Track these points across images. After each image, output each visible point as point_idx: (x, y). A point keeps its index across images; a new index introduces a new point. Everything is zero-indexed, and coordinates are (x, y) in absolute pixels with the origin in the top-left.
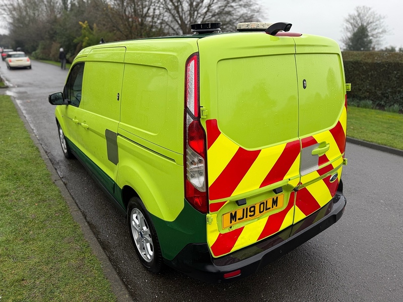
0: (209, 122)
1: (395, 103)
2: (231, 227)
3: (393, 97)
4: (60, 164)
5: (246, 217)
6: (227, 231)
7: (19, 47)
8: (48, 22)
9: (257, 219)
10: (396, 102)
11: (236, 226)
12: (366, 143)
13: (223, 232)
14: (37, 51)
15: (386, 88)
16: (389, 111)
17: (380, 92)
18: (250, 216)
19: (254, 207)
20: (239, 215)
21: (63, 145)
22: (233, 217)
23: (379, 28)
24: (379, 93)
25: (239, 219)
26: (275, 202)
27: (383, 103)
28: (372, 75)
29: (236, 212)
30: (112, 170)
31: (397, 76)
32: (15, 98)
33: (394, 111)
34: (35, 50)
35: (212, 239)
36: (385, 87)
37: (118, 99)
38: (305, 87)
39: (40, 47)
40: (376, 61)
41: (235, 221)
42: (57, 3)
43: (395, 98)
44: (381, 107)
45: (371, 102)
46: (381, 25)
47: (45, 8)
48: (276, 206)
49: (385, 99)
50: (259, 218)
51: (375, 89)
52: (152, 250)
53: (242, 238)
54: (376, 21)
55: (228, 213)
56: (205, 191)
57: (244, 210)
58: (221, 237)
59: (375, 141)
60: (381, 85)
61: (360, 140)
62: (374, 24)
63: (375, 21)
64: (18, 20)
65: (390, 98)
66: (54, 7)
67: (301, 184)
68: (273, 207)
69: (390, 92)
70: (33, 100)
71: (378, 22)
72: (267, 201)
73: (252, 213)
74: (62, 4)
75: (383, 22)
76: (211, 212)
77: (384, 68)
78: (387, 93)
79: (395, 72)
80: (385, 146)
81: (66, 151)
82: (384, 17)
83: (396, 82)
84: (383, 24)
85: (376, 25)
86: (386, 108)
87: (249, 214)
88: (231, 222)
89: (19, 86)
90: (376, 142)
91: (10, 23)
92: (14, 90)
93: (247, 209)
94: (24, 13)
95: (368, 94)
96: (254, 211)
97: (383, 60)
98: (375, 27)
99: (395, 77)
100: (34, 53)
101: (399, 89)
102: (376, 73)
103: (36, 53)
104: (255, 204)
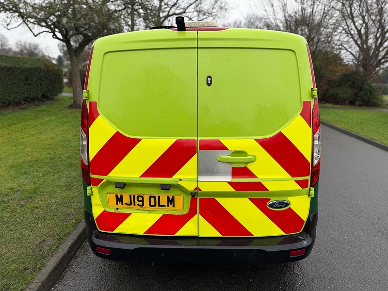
2: (117, 209)
5: (135, 205)
6: (113, 210)
9: (147, 212)
11: (123, 210)
13: (108, 210)
18: (139, 205)
19: (142, 197)
20: (126, 200)
22: (119, 199)
25: (127, 204)
26: (171, 201)
29: (121, 196)
38: (209, 84)
41: (123, 205)
48: (174, 207)
50: (150, 211)
53: (128, 224)
56: (87, 164)
57: (130, 196)
58: (105, 214)
67: (200, 190)
68: (168, 206)
72: (159, 197)
73: (140, 203)
76: (93, 185)
87: (137, 202)
88: (117, 204)
93: (134, 196)
96: (143, 201)
104: (144, 195)
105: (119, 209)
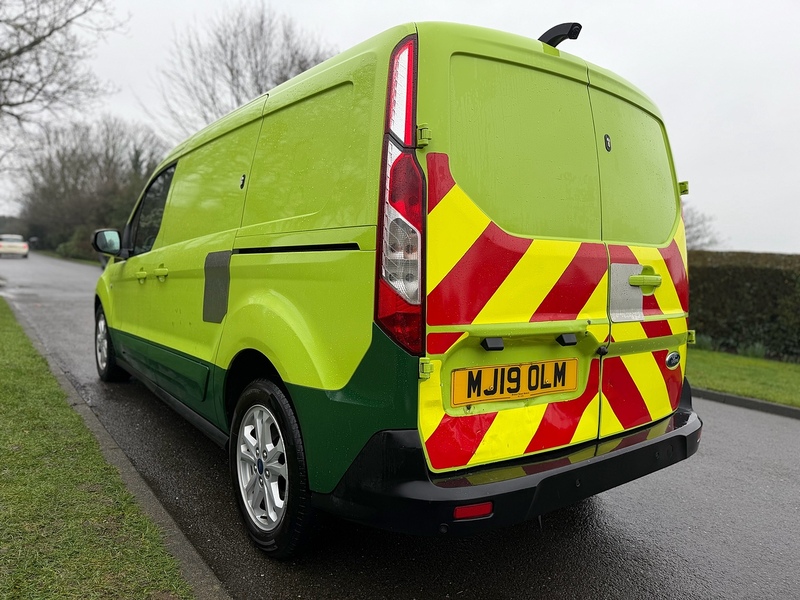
0: (433, 159)
1: (755, 341)
2: (469, 408)
3: (751, 332)
4: (88, 388)
5: (502, 392)
6: (460, 412)
7: (35, 236)
8: (99, 193)
9: (523, 404)
10: (757, 339)
11: (480, 409)
12: (713, 394)
13: (453, 413)
14: (68, 244)
15: (735, 313)
16: (746, 355)
17: (725, 321)
18: (510, 390)
19: (518, 370)
20: (487, 382)
21: (99, 354)
22: (474, 383)
23: (703, 237)
24: (722, 322)
25: (487, 393)
26: (560, 374)
27: (732, 341)
28: (705, 290)
29: (480, 373)
30: (208, 342)
31: (752, 291)
32: (12, 300)
33: (755, 356)
34: (64, 239)
35: (428, 422)
36: (732, 311)
37: (242, 186)
38: (608, 149)
39: (75, 236)
40: (709, 265)
41: (479, 395)
42: (122, 165)
43: (754, 333)
44: (731, 349)
45: (710, 339)
46: (708, 231)
47: (98, 170)
48: (563, 385)
49: (735, 334)
50: (527, 401)
51: (715, 315)
52: (282, 498)
53: (494, 437)
54: (699, 223)
55: (464, 369)
56: (419, 303)
57: (496, 371)
58: (447, 425)
59: (730, 390)
60: (723, 307)
61: (700, 389)
62: (695, 229)
63: (695, 223)
64: (44, 190)
65: (744, 332)
66: (114, 171)
67: (613, 341)
68: (555, 385)
69: (744, 321)
70: (47, 305)
71: (700, 227)
72: (543, 366)
73: (513, 386)
74: (131, 167)
75: (709, 227)
76: (430, 353)
77: (726, 277)
78: (738, 323)
79: (748, 284)
80: (750, 399)
81: (103, 365)
82: (711, 219)
83: (751, 303)
84: (711, 229)
85: (698, 231)
86: (739, 350)
87: (507, 384)
88: (469, 396)
89: (21, 287)
90: (733, 393)
91: (27, 195)
92: (13, 291)
93: (503, 370)
94: (58, 180)
95: (702, 324)
96: (517, 380)
97: (724, 263)
98: (696, 235)
99: (749, 293)
100: (61, 246)
101: (759, 315)
102: (712, 285)
103: (65, 247)
104: (521, 365)
105: (472, 408)
